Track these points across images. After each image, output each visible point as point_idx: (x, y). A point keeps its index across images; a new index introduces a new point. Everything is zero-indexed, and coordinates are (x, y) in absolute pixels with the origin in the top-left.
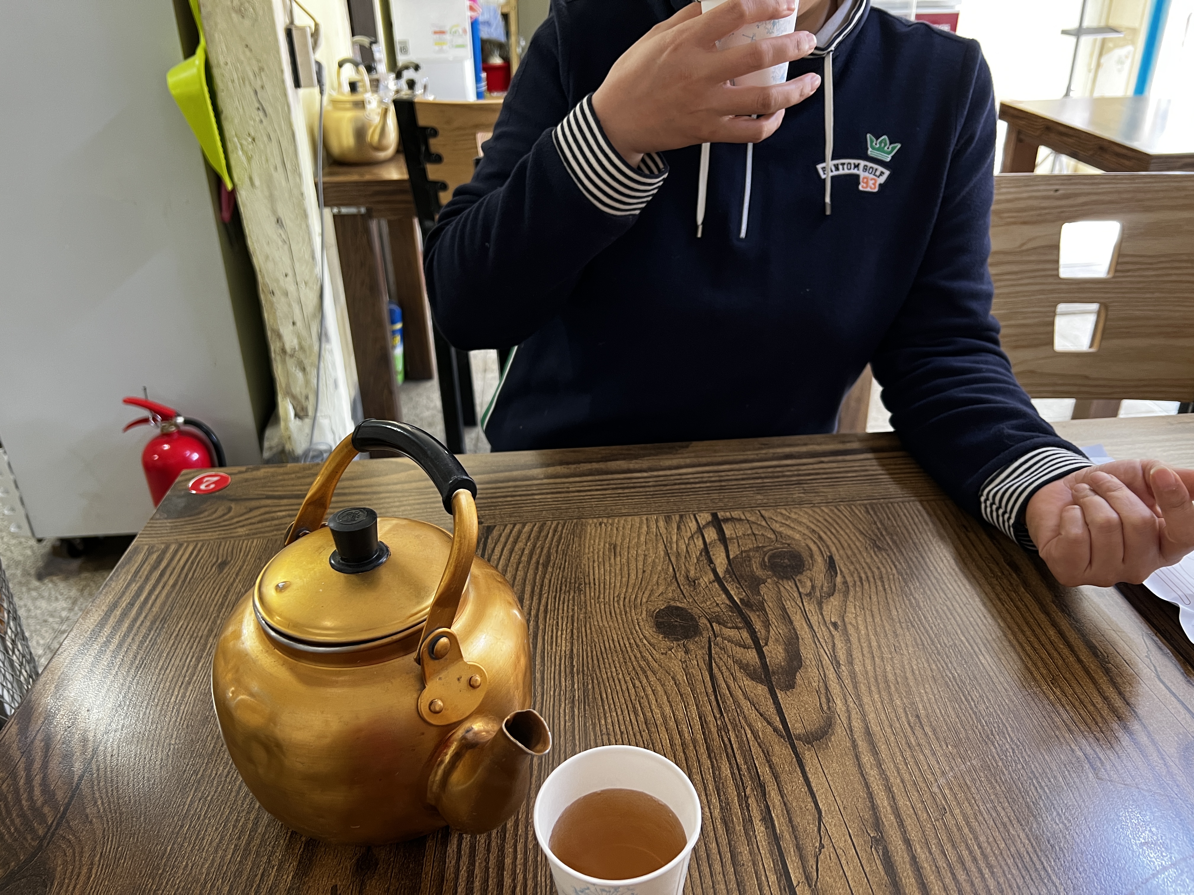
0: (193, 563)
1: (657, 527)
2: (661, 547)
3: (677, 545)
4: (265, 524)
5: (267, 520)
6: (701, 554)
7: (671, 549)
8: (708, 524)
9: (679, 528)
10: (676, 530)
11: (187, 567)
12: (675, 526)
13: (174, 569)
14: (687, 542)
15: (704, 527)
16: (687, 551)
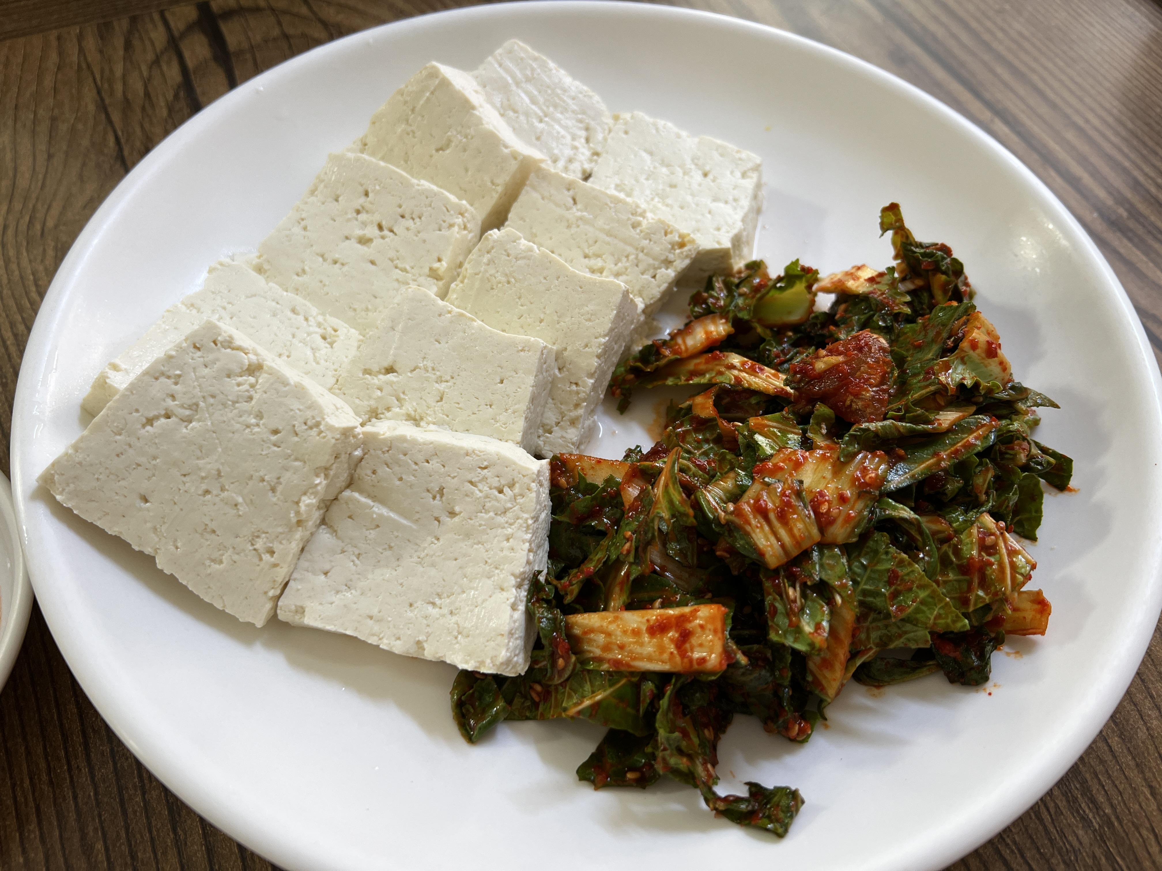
1: (81, 50)
2: (89, 95)
3: (124, 84)
6: (176, 96)
7: (112, 93)
8: (190, 28)
9: (128, 46)
10: (121, 53)
12: (119, 42)
14: (145, 74)
15: (183, 35)
16: (147, 95)
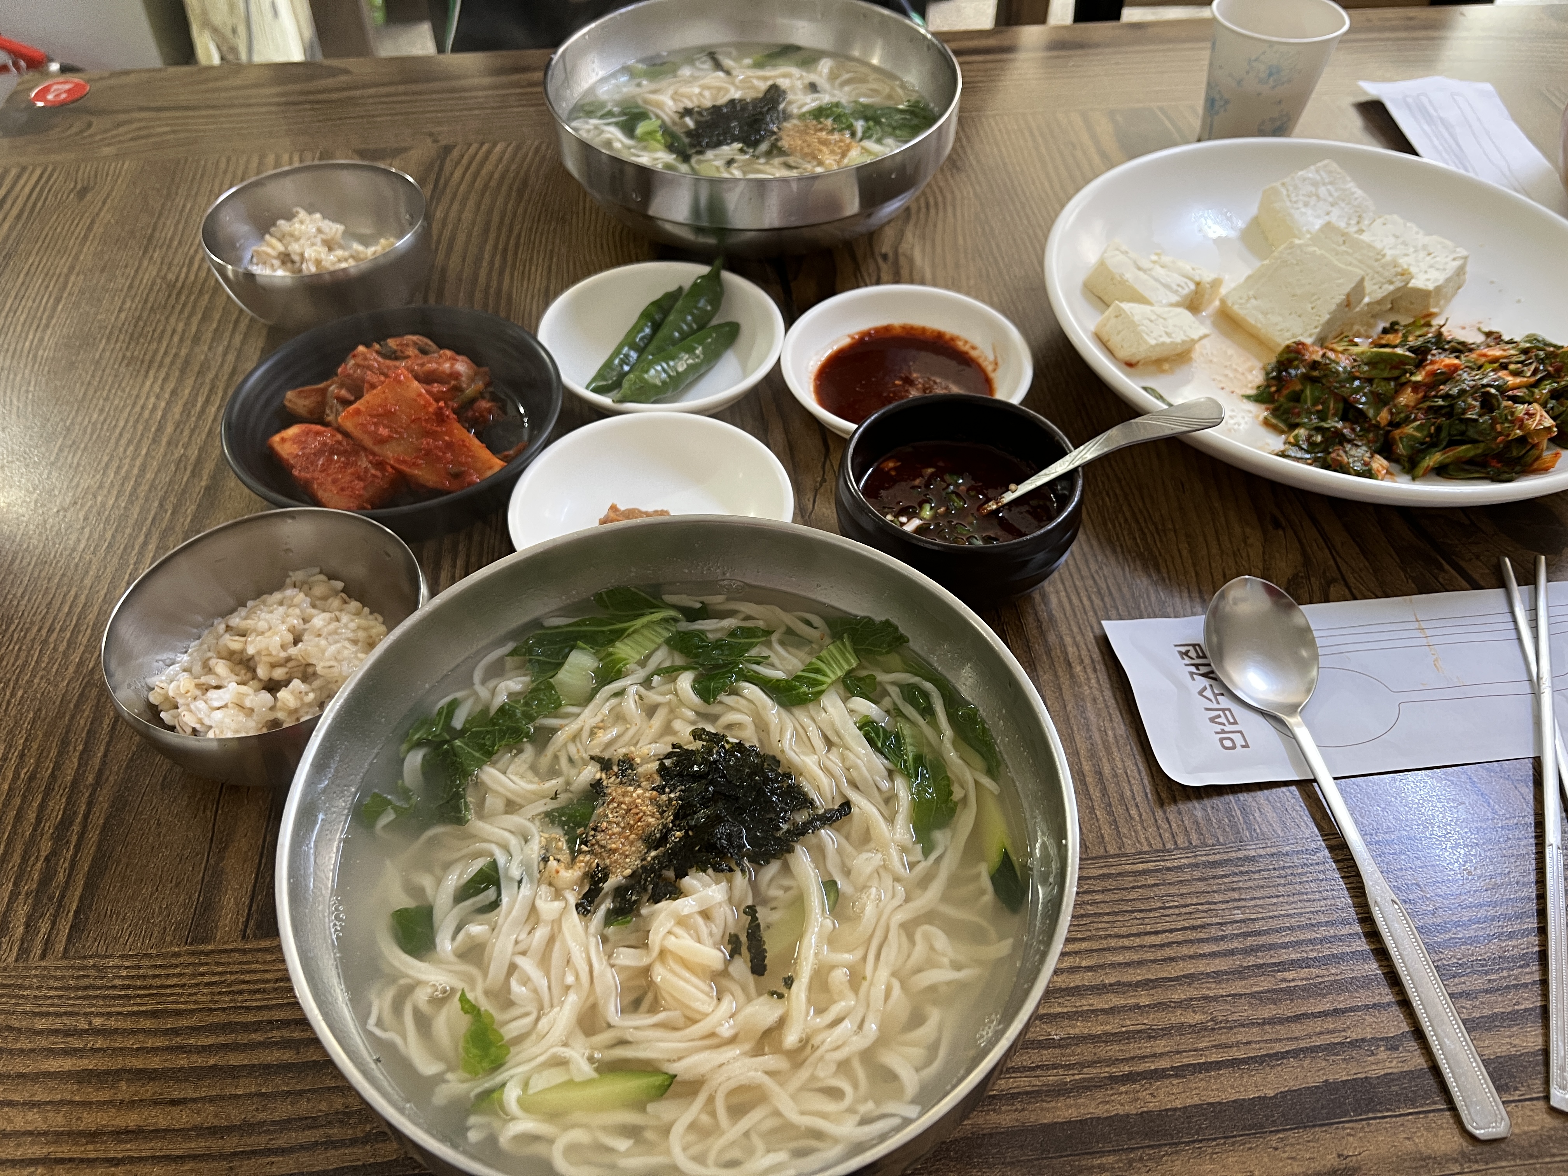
0: (42, 190)
4: (140, 142)
5: (142, 137)
11: (35, 195)
13: (17, 197)
